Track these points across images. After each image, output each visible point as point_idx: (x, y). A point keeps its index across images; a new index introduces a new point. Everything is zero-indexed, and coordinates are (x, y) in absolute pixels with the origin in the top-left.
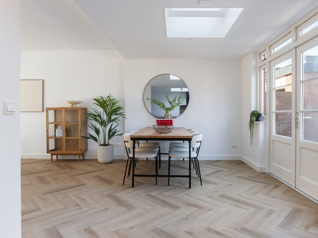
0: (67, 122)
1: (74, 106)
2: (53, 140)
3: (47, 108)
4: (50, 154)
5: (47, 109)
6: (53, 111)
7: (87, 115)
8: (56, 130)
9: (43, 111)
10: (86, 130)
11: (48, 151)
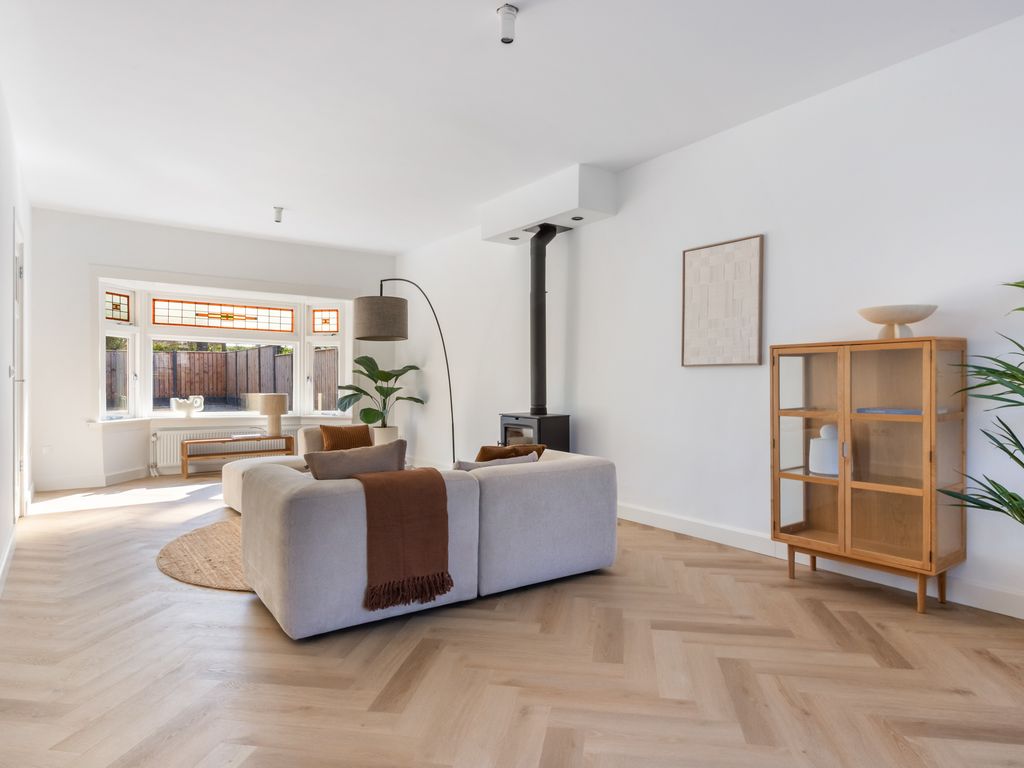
0: (860, 411)
1: (898, 333)
2: (799, 485)
3: (773, 348)
4: (785, 546)
5: (776, 355)
6: (800, 360)
7: (964, 376)
8: (812, 441)
9: (760, 362)
10: (962, 453)
11: (779, 531)
